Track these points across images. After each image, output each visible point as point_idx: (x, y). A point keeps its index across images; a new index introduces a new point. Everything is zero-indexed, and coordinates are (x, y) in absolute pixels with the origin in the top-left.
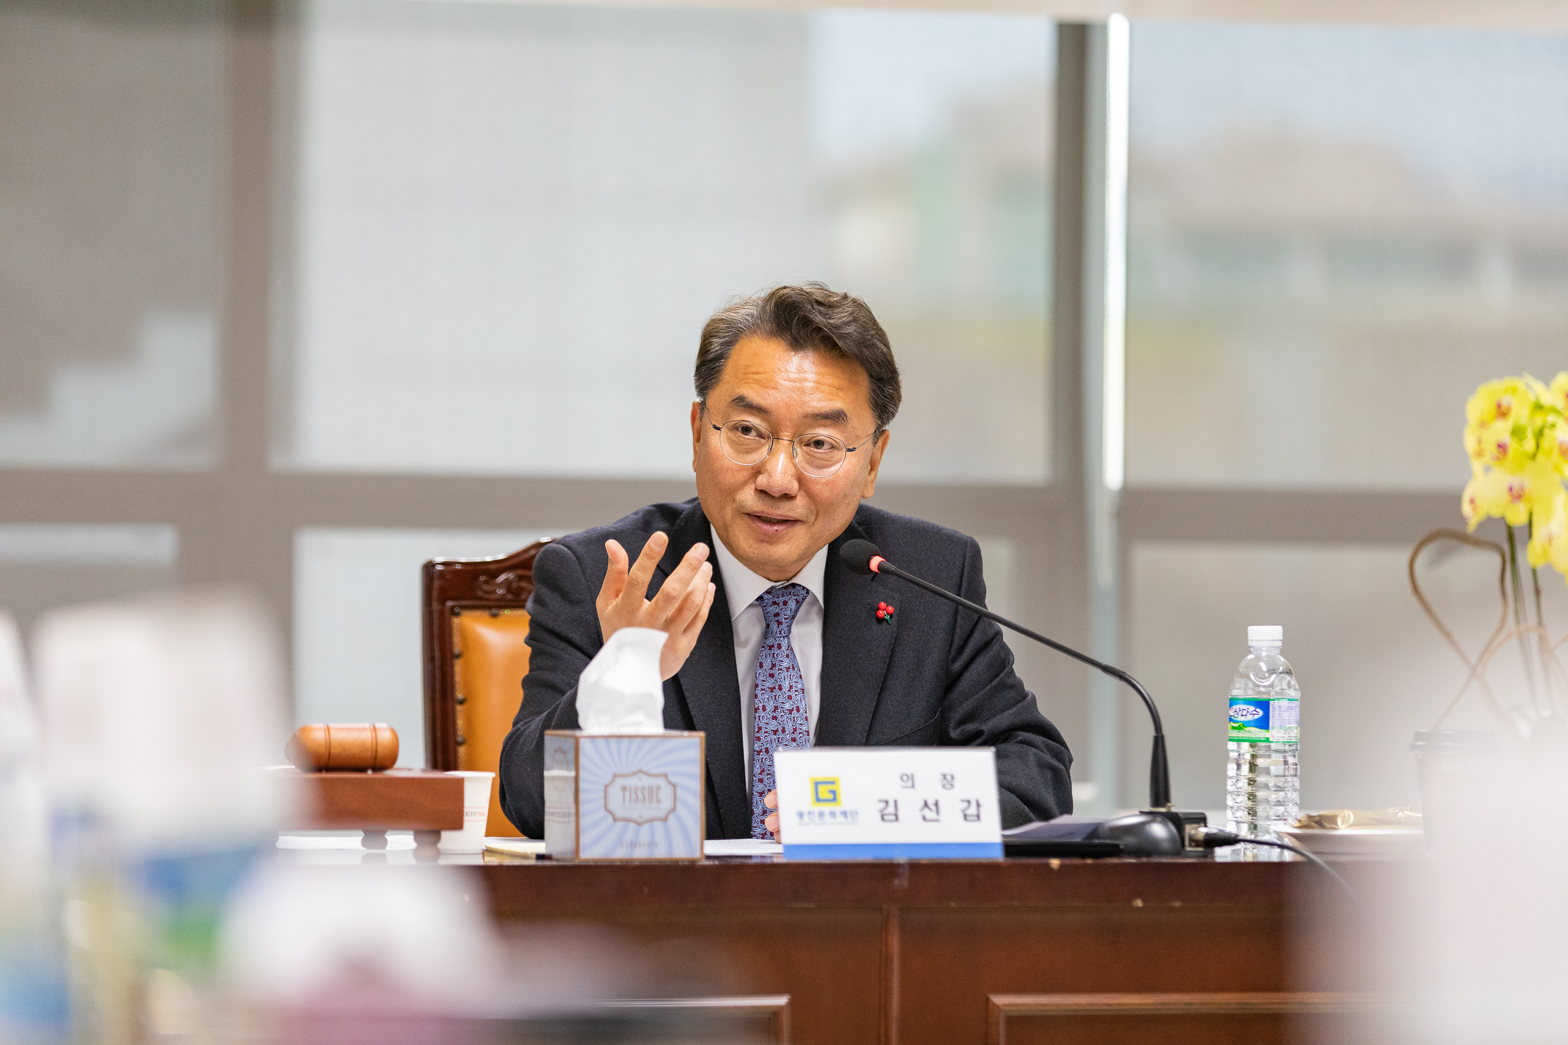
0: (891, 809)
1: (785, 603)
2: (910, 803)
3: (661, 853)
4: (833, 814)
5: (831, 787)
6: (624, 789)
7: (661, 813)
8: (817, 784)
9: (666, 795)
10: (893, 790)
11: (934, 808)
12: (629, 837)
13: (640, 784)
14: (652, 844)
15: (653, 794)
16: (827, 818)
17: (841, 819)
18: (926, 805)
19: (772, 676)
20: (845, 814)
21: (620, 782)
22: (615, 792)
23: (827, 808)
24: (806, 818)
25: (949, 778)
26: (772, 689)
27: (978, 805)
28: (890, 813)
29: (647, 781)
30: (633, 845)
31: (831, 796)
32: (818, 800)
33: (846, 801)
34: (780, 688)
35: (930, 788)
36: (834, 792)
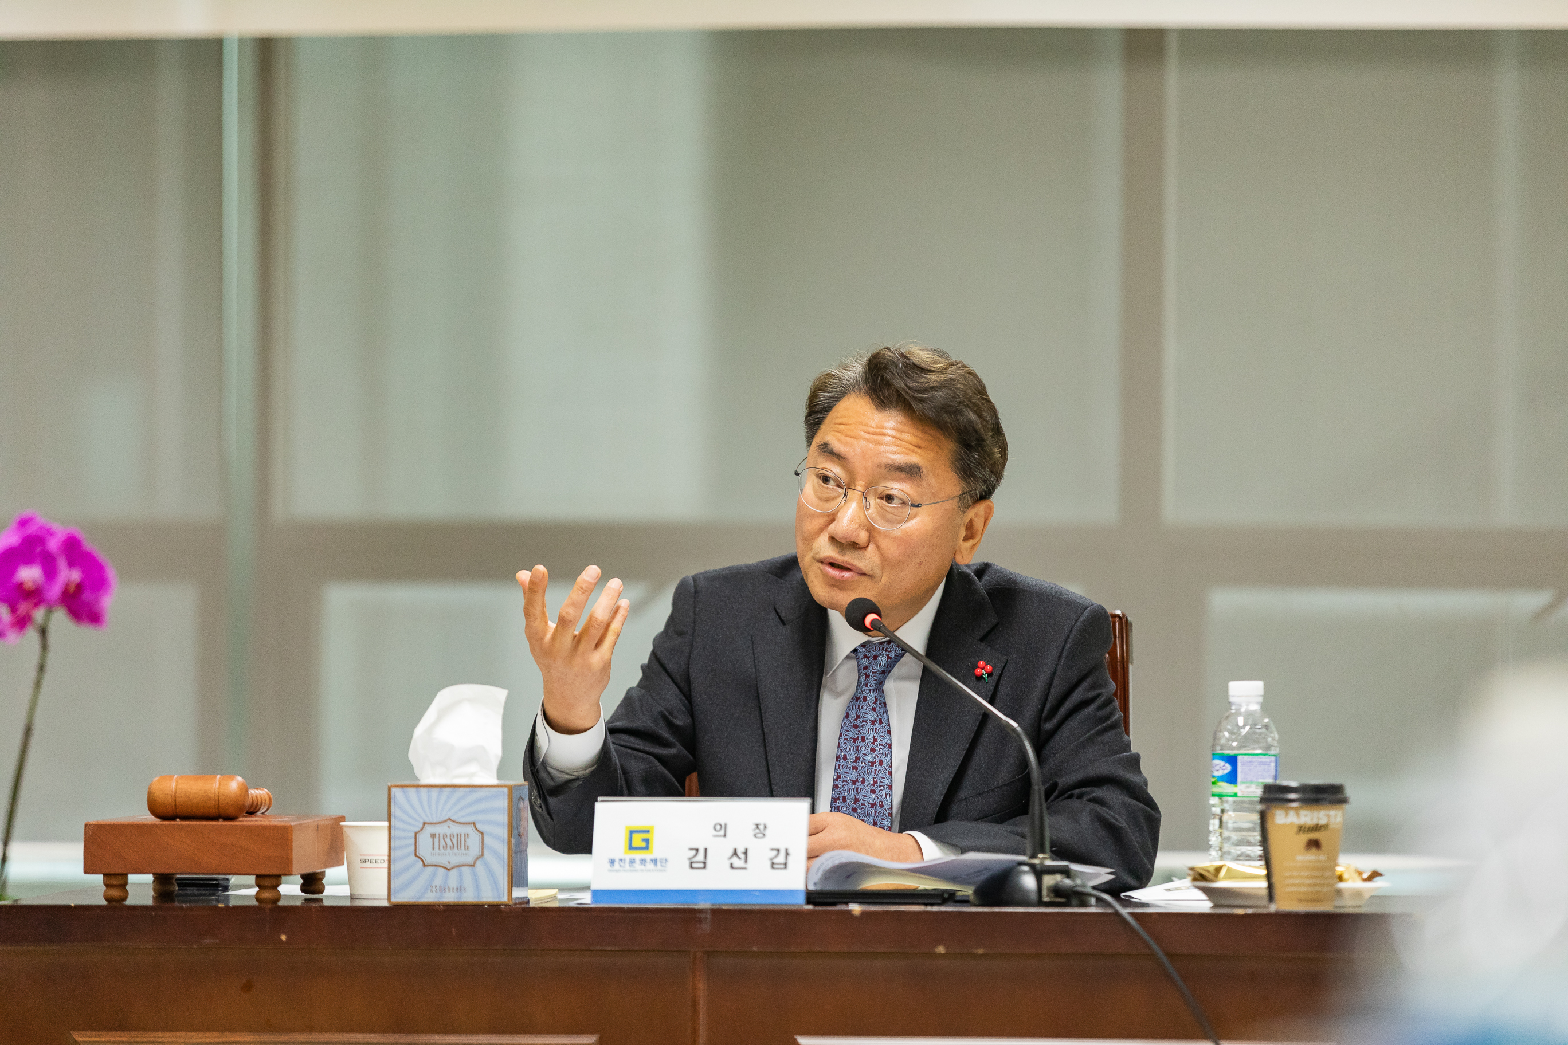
0: (700, 857)
1: (875, 657)
2: (719, 852)
3: (469, 897)
4: (643, 861)
5: (645, 836)
6: (433, 836)
7: (470, 860)
8: (632, 832)
9: (474, 840)
10: (705, 838)
11: (742, 856)
12: (438, 882)
13: (448, 832)
14: (461, 889)
15: (461, 842)
16: (637, 865)
17: (650, 866)
18: (735, 853)
19: (856, 727)
20: (655, 861)
21: (429, 830)
22: (424, 839)
23: (638, 855)
24: (616, 864)
25: (761, 827)
26: (855, 740)
27: (787, 854)
28: (698, 860)
29: (456, 829)
30: (442, 889)
31: (644, 844)
32: (631, 848)
33: (657, 850)
34: (863, 739)
35: (741, 837)
36: (647, 841)
